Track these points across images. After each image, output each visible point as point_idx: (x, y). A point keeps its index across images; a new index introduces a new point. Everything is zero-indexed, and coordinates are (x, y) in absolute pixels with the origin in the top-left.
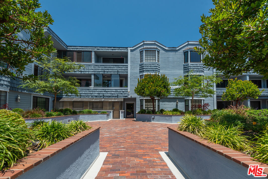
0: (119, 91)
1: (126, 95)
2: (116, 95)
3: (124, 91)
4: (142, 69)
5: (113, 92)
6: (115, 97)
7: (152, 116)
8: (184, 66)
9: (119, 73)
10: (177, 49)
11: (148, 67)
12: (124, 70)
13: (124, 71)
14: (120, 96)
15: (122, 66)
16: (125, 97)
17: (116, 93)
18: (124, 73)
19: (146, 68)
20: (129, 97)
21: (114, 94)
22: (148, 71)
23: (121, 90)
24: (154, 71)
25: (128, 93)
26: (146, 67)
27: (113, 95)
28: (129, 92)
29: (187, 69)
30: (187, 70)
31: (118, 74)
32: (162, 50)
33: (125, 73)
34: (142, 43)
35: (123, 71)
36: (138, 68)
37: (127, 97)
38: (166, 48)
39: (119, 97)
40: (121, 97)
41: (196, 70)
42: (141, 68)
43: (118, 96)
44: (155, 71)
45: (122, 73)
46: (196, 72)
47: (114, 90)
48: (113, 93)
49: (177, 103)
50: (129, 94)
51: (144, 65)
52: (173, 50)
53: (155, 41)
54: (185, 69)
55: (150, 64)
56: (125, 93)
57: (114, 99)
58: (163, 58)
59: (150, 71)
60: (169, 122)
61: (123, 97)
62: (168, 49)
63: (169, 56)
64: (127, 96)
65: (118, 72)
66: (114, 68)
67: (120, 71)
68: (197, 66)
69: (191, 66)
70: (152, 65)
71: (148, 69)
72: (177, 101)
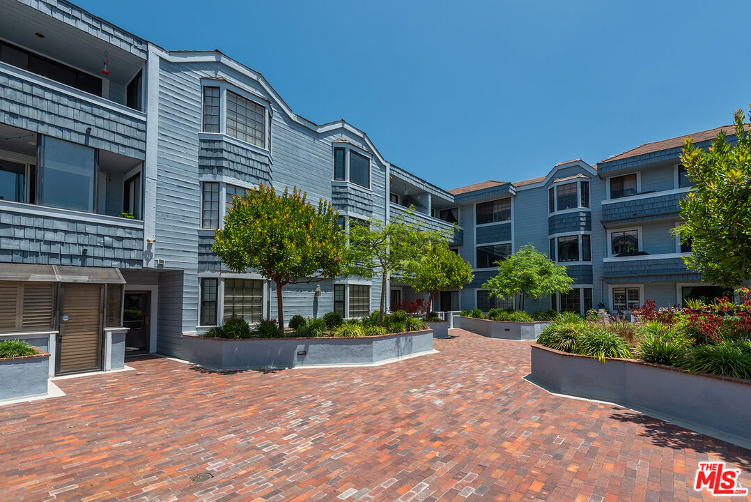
0: (90, 229)
1: (133, 255)
2: (76, 250)
3: (120, 233)
4: (216, 159)
5: (56, 231)
6: (66, 261)
7: (298, 346)
8: (335, 186)
9: (92, 143)
10: (320, 130)
11: (237, 159)
12: (125, 136)
13: (126, 142)
14: (95, 258)
15: (113, 117)
16: (128, 266)
17: (72, 239)
18: (122, 151)
19: (233, 162)
20: (152, 265)
21: (62, 243)
22: (240, 173)
23: (102, 231)
24: (258, 178)
25: (146, 248)
26: (232, 157)
27: (54, 249)
28: (150, 245)
29: (342, 199)
30: (343, 202)
31: (86, 145)
32: (279, 115)
33: (132, 154)
34: (212, 58)
35: (119, 139)
36: (195, 151)
37: (137, 267)
38: (292, 116)
39: (90, 261)
40: (107, 263)
41: (359, 205)
42: (210, 154)
43: (84, 256)
44: (263, 181)
45: (115, 149)
46: (361, 211)
47: (62, 226)
48: (49, 236)
49: (317, 294)
50: (149, 252)
51: (224, 146)
52: (309, 129)
53: (259, 74)
54: (336, 196)
55: (247, 150)
56: (127, 244)
57: (62, 273)
58: (283, 144)
59: (246, 174)
60: (362, 361)
61: (115, 263)
62: (295, 119)
63: (297, 142)
64: (140, 262)
65: (88, 134)
66: (62, 111)
67: (101, 134)
68: (362, 195)
69: (353, 192)
70: (253, 156)
71: (239, 168)
72: (318, 289)
